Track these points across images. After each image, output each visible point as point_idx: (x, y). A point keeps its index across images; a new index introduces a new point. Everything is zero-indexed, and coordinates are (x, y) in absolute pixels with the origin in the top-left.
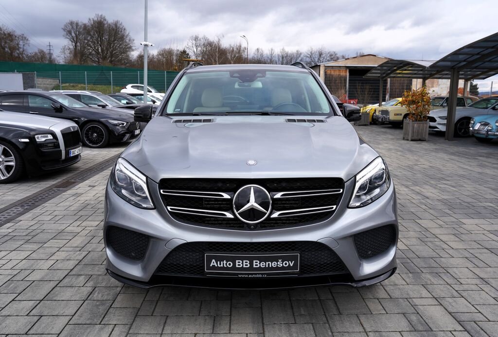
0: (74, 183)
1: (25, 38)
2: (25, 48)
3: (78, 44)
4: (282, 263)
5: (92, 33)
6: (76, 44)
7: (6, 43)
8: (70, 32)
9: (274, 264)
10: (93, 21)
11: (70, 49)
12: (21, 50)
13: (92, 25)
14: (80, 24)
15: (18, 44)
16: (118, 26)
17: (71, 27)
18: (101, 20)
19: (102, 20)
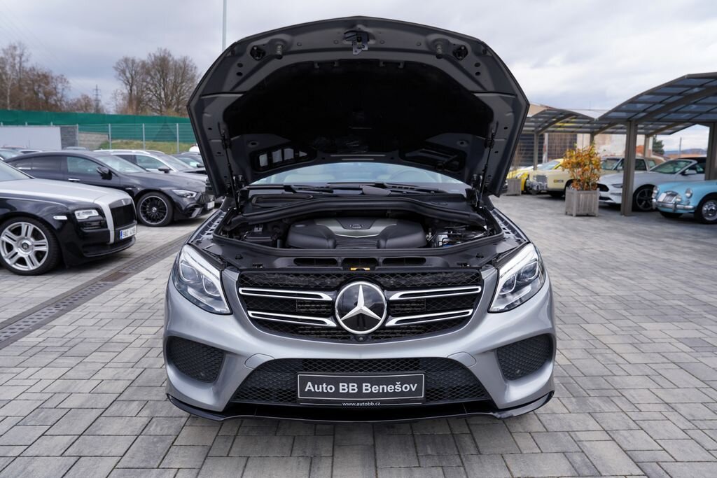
0: (126, 274)
1: (65, 80)
2: (64, 93)
3: (134, 87)
4: (401, 388)
5: (152, 73)
6: (131, 87)
7: (40, 86)
8: (123, 72)
9: (390, 389)
10: (155, 56)
11: (122, 94)
12: (59, 95)
13: (153, 63)
14: (137, 61)
15: (55, 88)
16: (187, 63)
17: (124, 65)
18: (164, 56)
19: (166, 56)
